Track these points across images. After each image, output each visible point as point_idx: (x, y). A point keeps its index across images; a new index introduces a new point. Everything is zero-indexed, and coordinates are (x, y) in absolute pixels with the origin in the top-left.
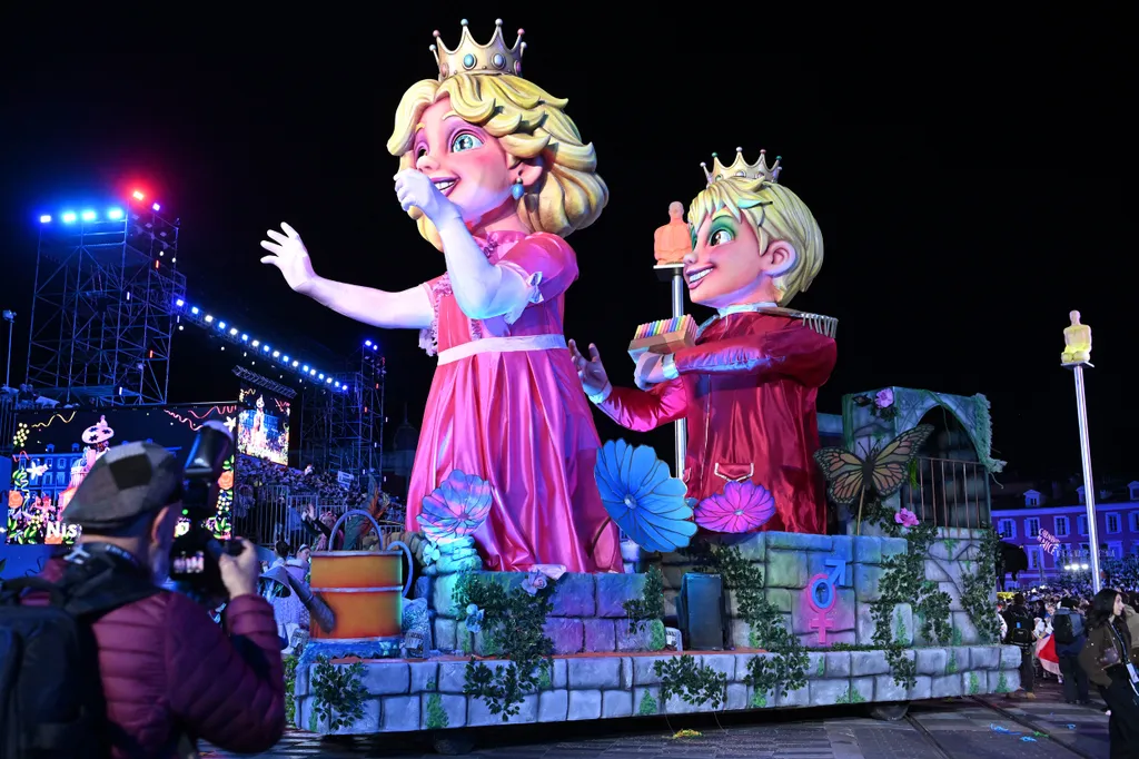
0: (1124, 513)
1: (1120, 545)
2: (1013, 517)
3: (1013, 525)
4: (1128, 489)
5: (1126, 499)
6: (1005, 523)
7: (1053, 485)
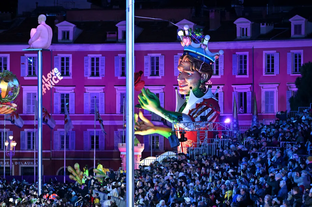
0: (282, 52)
1: (276, 90)
2: (163, 52)
3: (162, 62)
4: (290, 23)
5: (286, 36)
6: (152, 58)
7: (212, 15)
